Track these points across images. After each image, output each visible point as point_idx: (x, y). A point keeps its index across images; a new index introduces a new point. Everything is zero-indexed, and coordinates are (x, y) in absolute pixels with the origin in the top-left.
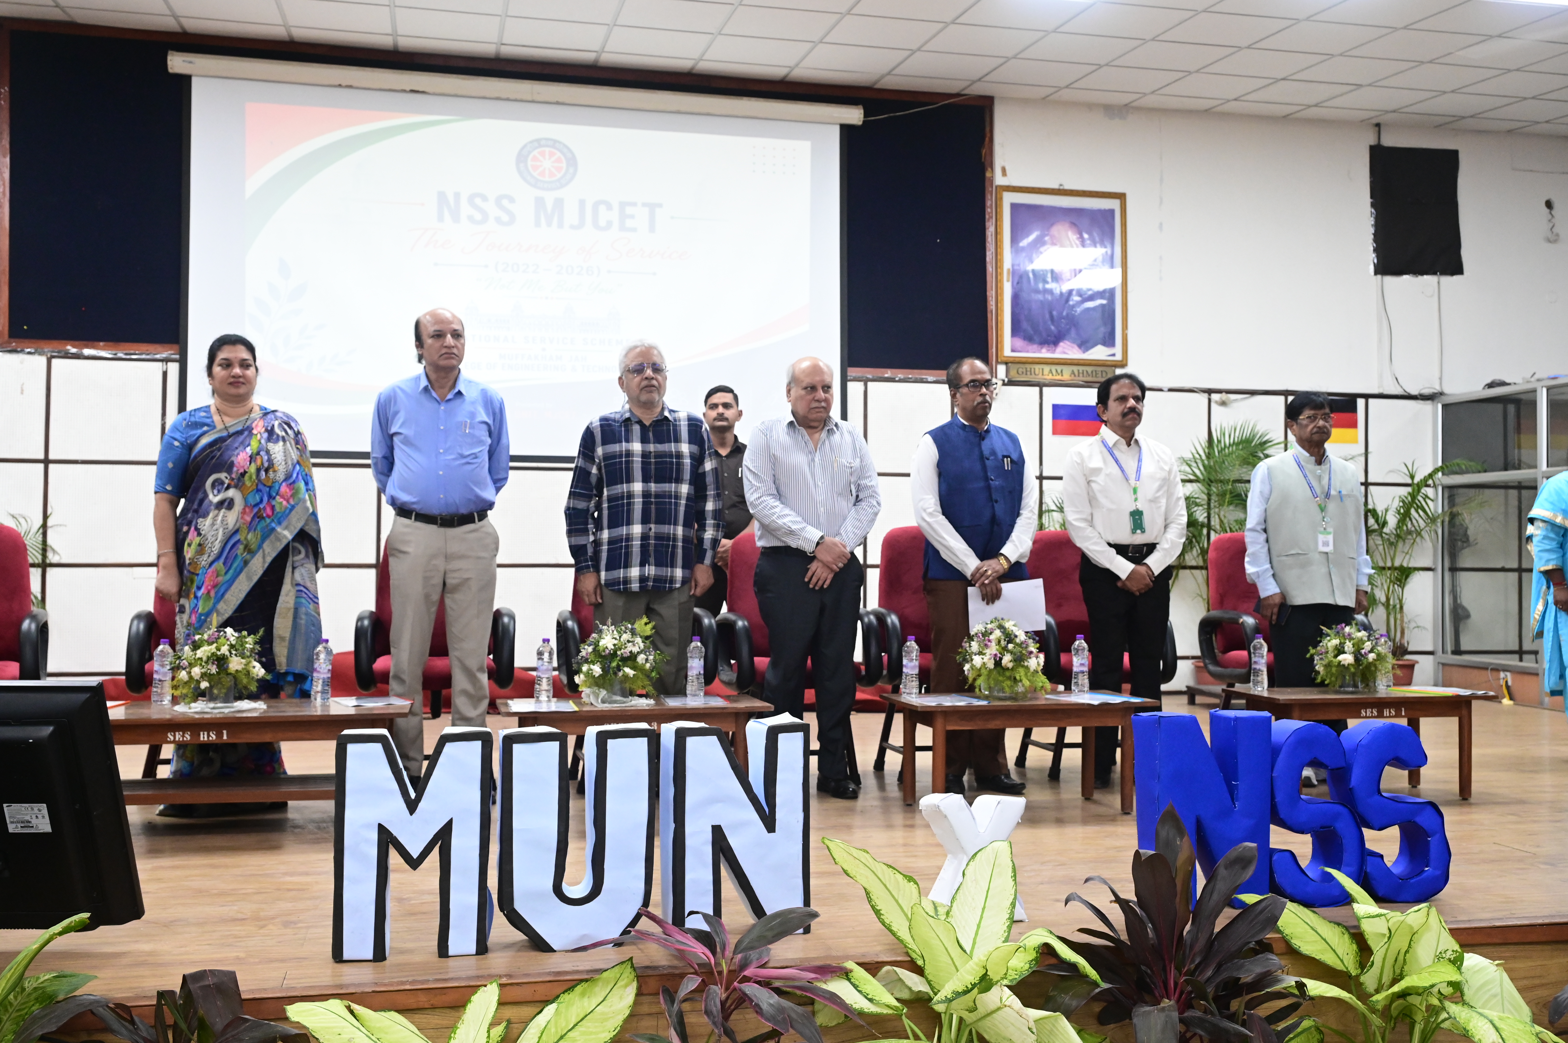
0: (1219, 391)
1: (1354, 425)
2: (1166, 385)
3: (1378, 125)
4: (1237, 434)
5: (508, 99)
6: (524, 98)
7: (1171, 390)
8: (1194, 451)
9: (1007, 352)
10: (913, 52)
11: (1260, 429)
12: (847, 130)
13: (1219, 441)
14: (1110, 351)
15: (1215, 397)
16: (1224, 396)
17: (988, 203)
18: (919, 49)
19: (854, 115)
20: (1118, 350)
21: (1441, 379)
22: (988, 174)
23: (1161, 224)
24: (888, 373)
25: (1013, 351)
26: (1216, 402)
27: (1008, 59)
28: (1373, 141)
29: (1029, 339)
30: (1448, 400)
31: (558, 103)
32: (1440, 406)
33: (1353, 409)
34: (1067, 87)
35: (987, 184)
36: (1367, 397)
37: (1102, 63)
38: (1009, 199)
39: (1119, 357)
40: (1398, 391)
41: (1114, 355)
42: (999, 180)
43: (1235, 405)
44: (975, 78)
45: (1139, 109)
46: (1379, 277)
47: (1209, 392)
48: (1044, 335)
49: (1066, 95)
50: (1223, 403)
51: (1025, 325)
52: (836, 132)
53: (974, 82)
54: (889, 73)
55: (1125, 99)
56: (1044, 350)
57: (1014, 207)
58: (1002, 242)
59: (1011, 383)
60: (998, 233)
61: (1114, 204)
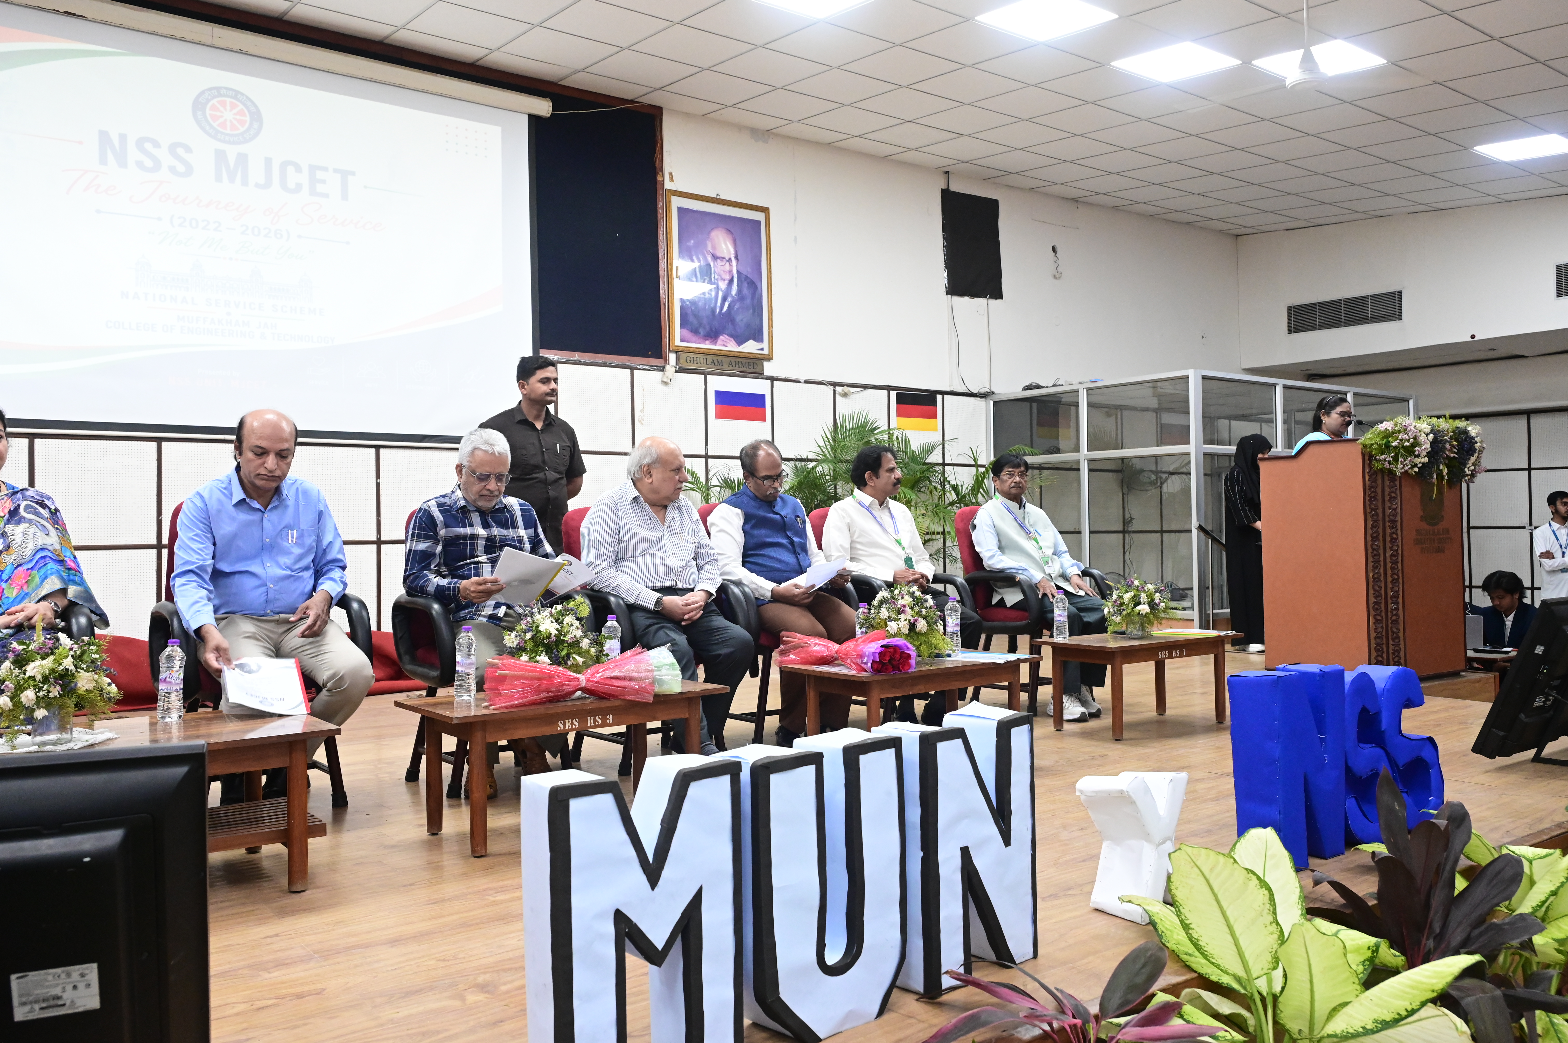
0: (842, 385)
1: (935, 416)
2: (803, 378)
3: (947, 173)
4: (855, 422)
5: (183, 40)
6: (204, 41)
7: (806, 382)
8: (824, 436)
9: (678, 342)
10: (622, 49)
11: (871, 417)
12: (534, 121)
13: (842, 427)
14: (760, 346)
15: (839, 389)
16: (846, 389)
17: (660, 204)
18: (628, 48)
19: (543, 107)
20: (765, 345)
21: (990, 381)
22: (659, 178)
23: (796, 238)
24: (576, 356)
25: (682, 340)
26: (840, 394)
27: (703, 69)
28: (944, 187)
29: (695, 331)
30: (998, 398)
31: (241, 52)
32: (992, 403)
33: (934, 403)
34: (733, 106)
35: (658, 186)
36: (943, 393)
37: (778, 86)
38: (677, 202)
39: (766, 351)
40: (963, 389)
41: (762, 349)
42: (668, 185)
43: (853, 396)
44: (657, 86)
45: (777, 135)
46: (949, 296)
47: (835, 384)
48: (708, 328)
49: (729, 114)
50: (845, 395)
51: (691, 319)
52: (524, 121)
53: (656, 90)
54: (583, 70)
55: (770, 123)
56: (707, 342)
57: (681, 210)
58: (671, 241)
59: (681, 370)
60: (668, 233)
61: (759, 216)
